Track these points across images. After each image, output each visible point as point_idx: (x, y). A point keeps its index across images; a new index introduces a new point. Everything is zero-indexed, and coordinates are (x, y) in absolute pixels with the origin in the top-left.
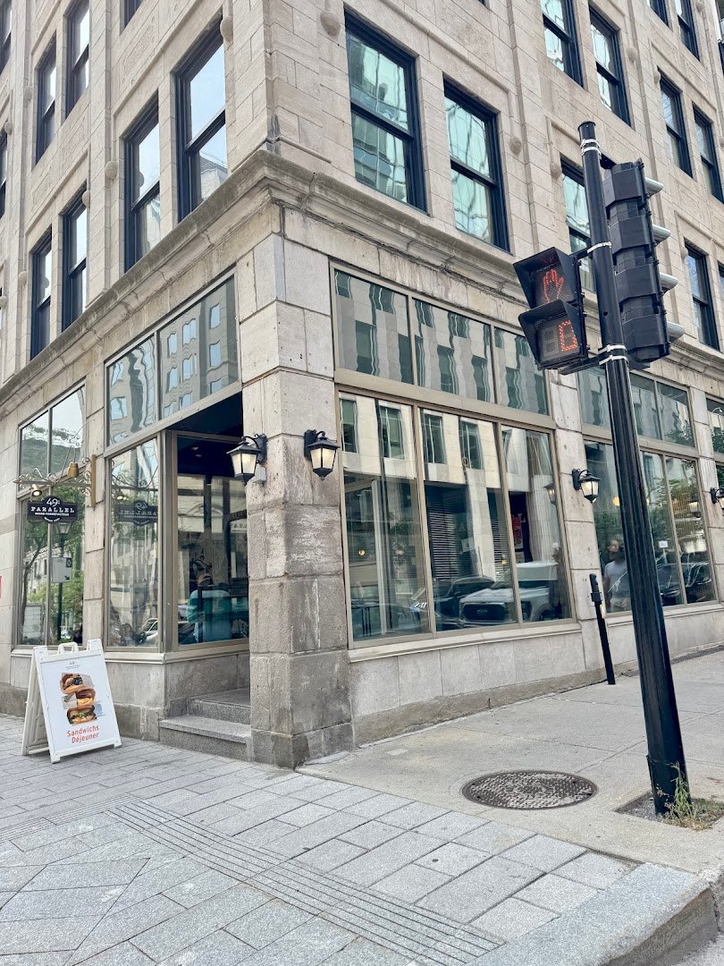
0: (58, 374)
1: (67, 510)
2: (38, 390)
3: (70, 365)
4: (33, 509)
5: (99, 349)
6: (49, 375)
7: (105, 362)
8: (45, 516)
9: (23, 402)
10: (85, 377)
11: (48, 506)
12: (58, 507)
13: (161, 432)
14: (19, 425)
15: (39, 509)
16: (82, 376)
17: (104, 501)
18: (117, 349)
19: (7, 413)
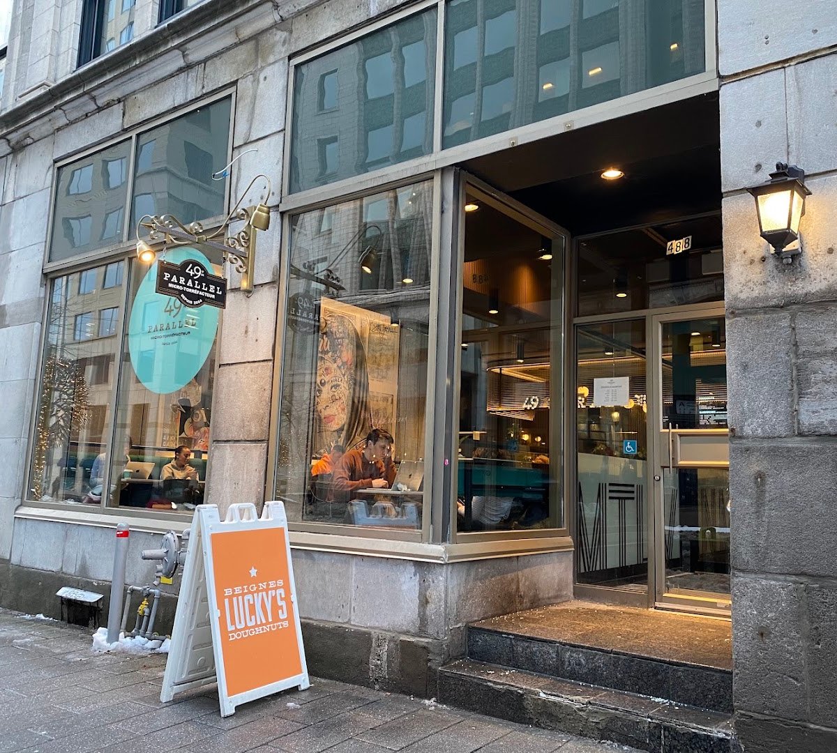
0: (164, 79)
1: (212, 288)
2: (109, 105)
3: (199, 63)
4: (167, 276)
5: (280, 35)
6: (146, 80)
7: (290, 58)
8: (183, 292)
9: (71, 123)
10: (235, 83)
11: (188, 277)
12: (201, 280)
13: (443, 170)
14: (55, 162)
15: (174, 279)
16: (227, 80)
17: (275, 282)
18: (329, 34)
19: (29, 141)
